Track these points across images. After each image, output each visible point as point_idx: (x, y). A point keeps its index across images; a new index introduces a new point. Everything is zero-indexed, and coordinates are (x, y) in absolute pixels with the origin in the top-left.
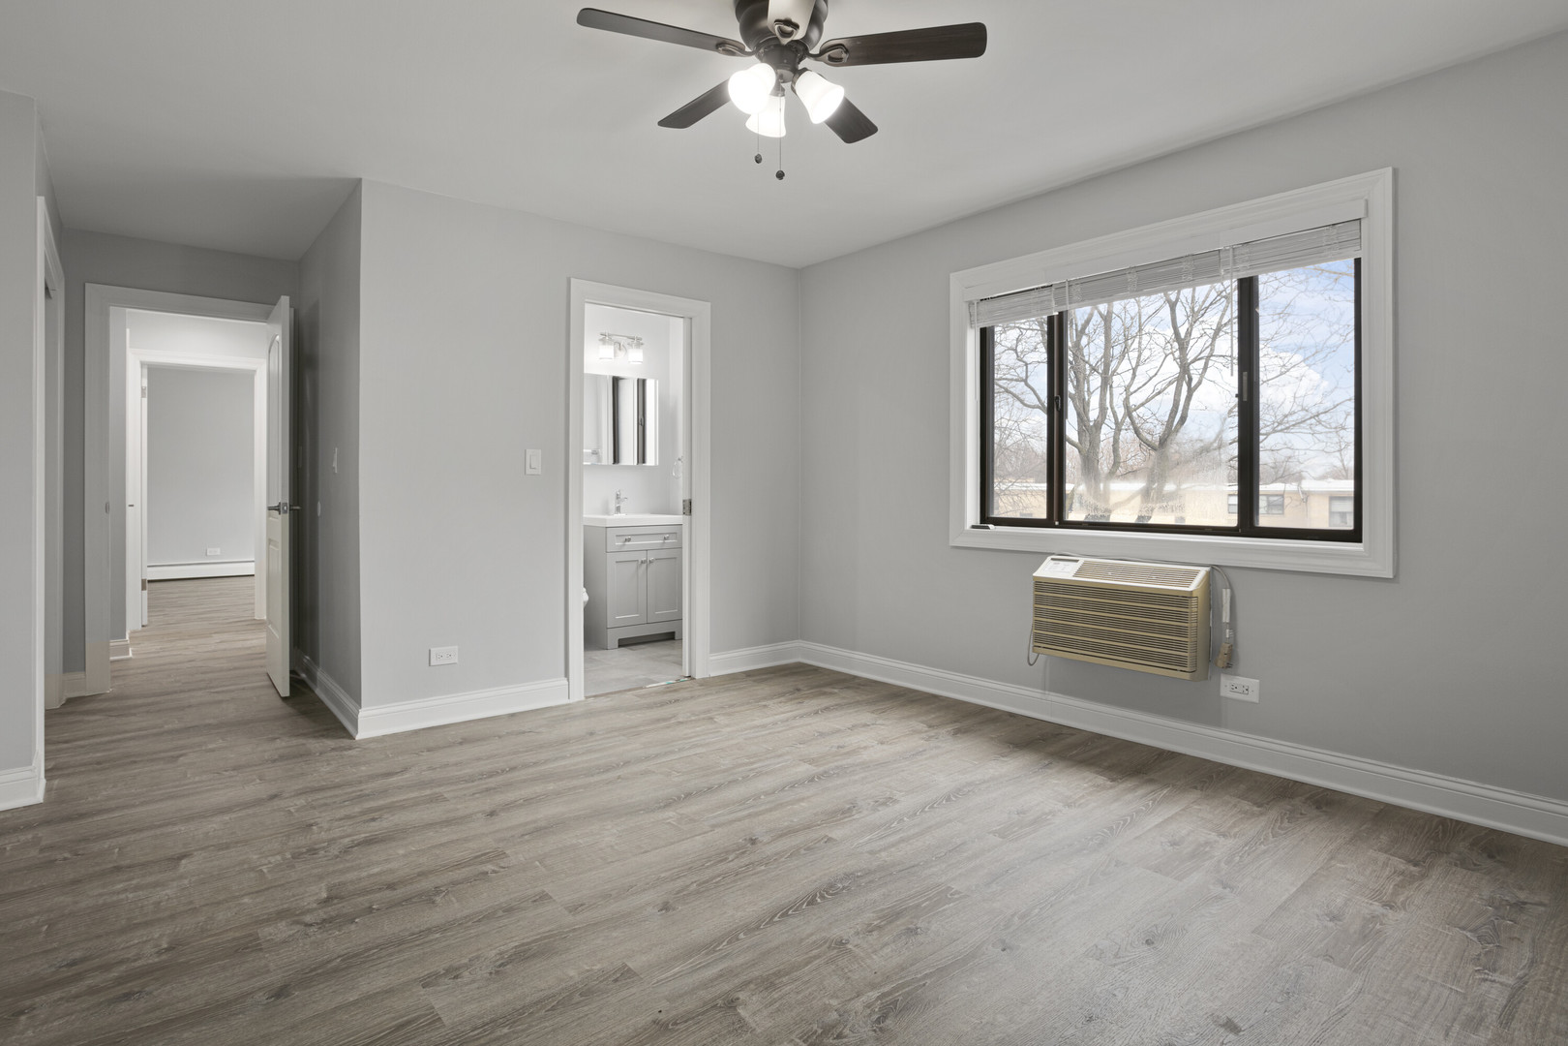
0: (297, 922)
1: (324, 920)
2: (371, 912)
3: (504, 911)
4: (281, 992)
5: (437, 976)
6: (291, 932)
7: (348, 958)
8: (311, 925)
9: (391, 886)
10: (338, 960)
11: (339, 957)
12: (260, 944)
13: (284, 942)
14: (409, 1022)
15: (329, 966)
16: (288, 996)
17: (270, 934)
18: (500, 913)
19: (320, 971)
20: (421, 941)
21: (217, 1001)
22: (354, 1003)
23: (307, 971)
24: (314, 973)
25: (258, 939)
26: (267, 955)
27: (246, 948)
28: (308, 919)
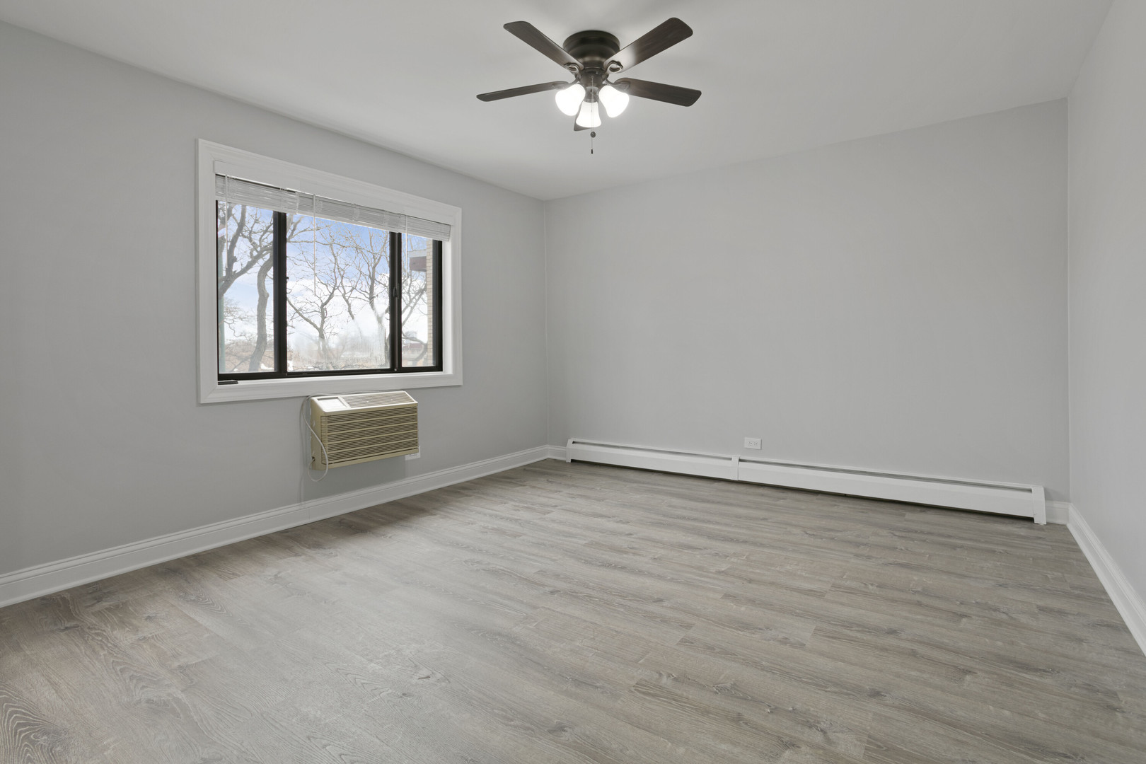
0: (829, 741)
1: (810, 727)
2: (776, 708)
3: (715, 649)
4: (875, 694)
5: (793, 645)
6: (839, 735)
7: (823, 686)
8: (822, 731)
9: (737, 719)
10: (829, 689)
11: (826, 691)
12: (869, 742)
13: (850, 730)
14: (829, 637)
15: (836, 690)
16: (873, 689)
17: (855, 745)
18: (718, 650)
19: (845, 691)
20: (775, 666)
21: (916, 717)
22: (843, 661)
23: (851, 697)
24: (849, 692)
25: (866, 749)
26: (869, 728)
27: (879, 746)
28: (818, 738)
